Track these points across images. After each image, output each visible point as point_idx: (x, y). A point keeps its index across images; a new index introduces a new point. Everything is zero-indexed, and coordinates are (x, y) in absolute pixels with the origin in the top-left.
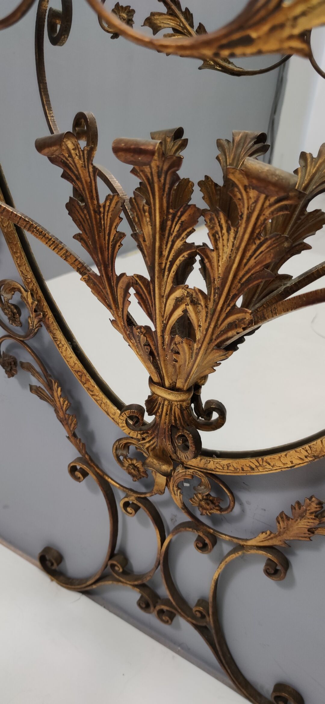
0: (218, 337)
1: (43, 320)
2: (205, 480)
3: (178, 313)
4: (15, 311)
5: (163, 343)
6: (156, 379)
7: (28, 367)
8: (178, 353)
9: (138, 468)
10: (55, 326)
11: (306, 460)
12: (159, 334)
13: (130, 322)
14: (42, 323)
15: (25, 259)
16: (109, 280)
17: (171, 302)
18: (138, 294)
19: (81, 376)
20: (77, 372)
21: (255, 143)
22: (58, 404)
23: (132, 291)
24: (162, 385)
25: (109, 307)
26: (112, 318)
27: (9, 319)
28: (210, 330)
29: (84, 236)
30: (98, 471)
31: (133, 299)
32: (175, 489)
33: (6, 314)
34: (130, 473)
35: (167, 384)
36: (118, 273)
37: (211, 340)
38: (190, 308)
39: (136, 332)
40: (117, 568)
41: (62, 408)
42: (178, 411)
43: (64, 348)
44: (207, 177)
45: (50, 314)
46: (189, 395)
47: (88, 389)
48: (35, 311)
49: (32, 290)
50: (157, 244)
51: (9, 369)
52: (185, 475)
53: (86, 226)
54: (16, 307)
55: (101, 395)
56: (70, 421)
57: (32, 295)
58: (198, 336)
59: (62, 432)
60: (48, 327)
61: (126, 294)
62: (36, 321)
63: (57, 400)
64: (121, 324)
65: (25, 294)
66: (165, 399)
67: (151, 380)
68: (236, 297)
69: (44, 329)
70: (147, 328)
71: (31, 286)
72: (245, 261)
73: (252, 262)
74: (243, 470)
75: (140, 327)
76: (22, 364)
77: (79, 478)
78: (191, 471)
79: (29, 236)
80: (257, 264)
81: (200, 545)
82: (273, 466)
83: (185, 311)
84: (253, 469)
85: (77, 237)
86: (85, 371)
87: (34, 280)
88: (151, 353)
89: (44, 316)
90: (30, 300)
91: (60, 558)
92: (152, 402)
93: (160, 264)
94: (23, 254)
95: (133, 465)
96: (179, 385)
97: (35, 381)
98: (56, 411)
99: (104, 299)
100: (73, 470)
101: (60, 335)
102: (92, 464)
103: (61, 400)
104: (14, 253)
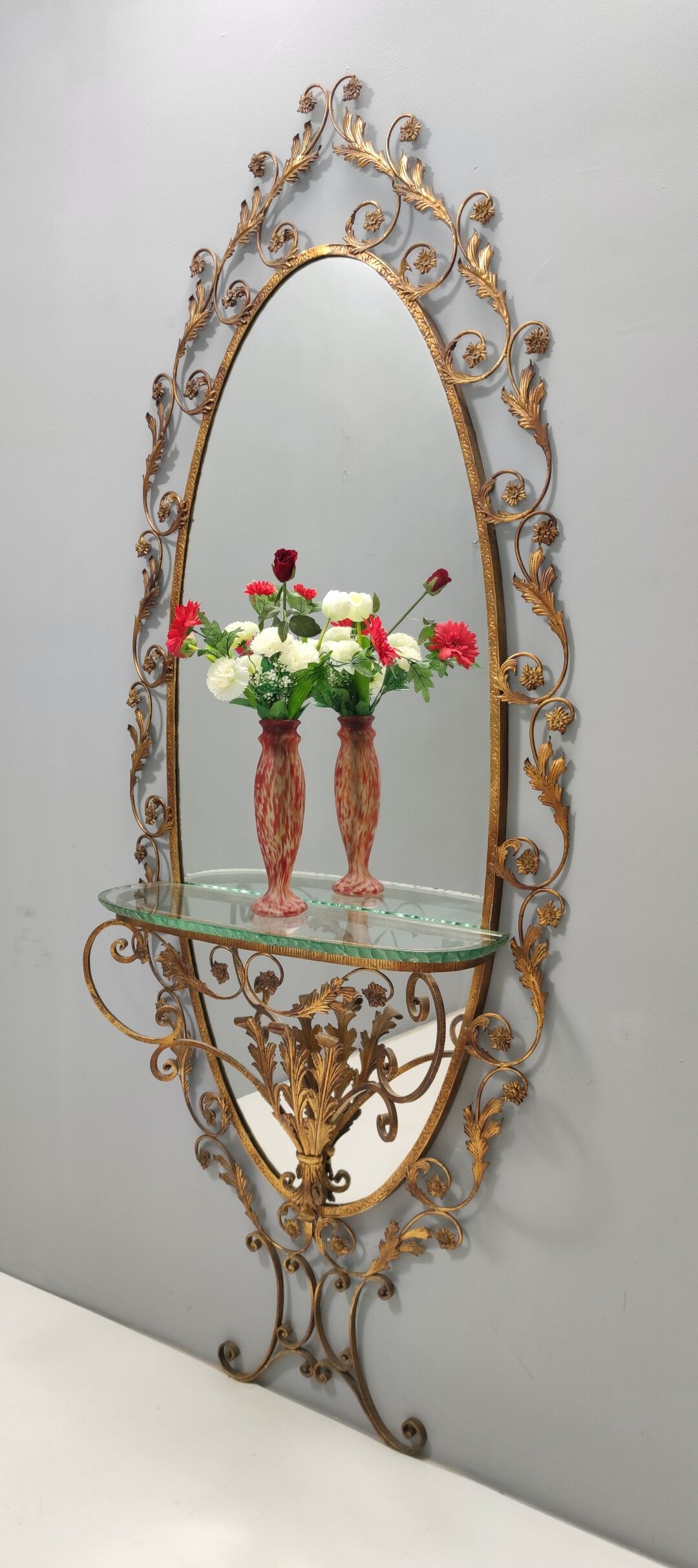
0: (326, 1117)
1: (231, 1119)
2: (334, 1224)
3: (305, 1104)
4: (213, 1114)
5: (299, 1123)
6: (300, 1151)
7: (219, 1159)
8: (308, 1129)
9: (295, 1228)
10: (239, 1123)
11: (385, 1194)
12: (297, 1117)
13: (282, 1111)
14: (230, 1122)
15: (221, 1077)
16: (270, 1087)
17: (301, 1098)
18: (285, 1095)
19: (255, 1159)
20: (253, 1155)
21: (355, 1004)
22: (240, 1184)
23: (281, 1093)
24: (303, 1154)
25: (270, 1103)
26: (273, 1111)
27: (207, 1121)
28: (321, 1112)
29: (257, 1064)
30: (268, 1238)
31: (282, 1097)
32: (319, 1238)
33: (205, 1118)
34: (289, 1234)
35: (306, 1153)
36: (274, 1082)
37: (322, 1118)
38: (310, 1100)
39: (285, 1117)
40: (283, 1334)
41: (242, 1187)
42: (314, 1174)
43: (245, 1139)
44: (329, 1024)
45: (236, 1114)
46: (320, 1159)
47: (260, 1168)
48: (226, 1113)
49: (225, 1099)
50: (292, 1068)
51: (204, 1162)
52: (323, 1224)
53: (258, 1058)
54: (213, 1111)
55: (269, 1172)
56: (248, 1197)
57: (225, 1102)
58: (316, 1116)
59: (242, 1208)
60: (234, 1124)
61: (278, 1095)
62: (226, 1120)
63: (239, 1180)
64: (277, 1113)
65: (220, 1101)
66: (305, 1164)
67: (298, 1153)
68: (330, 1093)
69: (231, 1126)
70: (291, 1115)
71: (224, 1096)
72: (331, 1075)
73: (334, 1075)
74: (355, 1210)
75: (287, 1114)
76: (214, 1156)
77: (254, 1248)
78: (327, 1219)
79: (225, 1064)
80: (336, 1076)
81: (338, 1285)
82: (370, 1203)
83: (308, 1102)
84: (360, 1208)
85: (254, 1064)
86: (258, 1154)
87: (227, 1092)
88: (294, 1131)
89: (232, 1116)
90: (223, 1106)
91: (237, 1352)
92: (299, 1169)
93: (294, 1077)
94: (220, 1074)
95: (292, 1226)
96: (313, 1153)
97: (222, 1170)
98: (238, 1191)
99: (267, 1099)
100: (249, 1240)
101: (242, 1130)
102: (263, 1233)
103: (242, 1180)
104: (215, 1074)
